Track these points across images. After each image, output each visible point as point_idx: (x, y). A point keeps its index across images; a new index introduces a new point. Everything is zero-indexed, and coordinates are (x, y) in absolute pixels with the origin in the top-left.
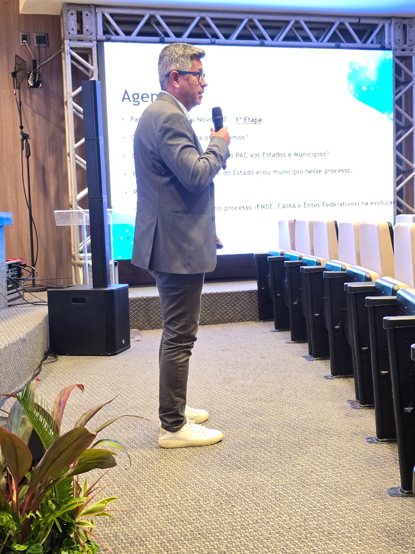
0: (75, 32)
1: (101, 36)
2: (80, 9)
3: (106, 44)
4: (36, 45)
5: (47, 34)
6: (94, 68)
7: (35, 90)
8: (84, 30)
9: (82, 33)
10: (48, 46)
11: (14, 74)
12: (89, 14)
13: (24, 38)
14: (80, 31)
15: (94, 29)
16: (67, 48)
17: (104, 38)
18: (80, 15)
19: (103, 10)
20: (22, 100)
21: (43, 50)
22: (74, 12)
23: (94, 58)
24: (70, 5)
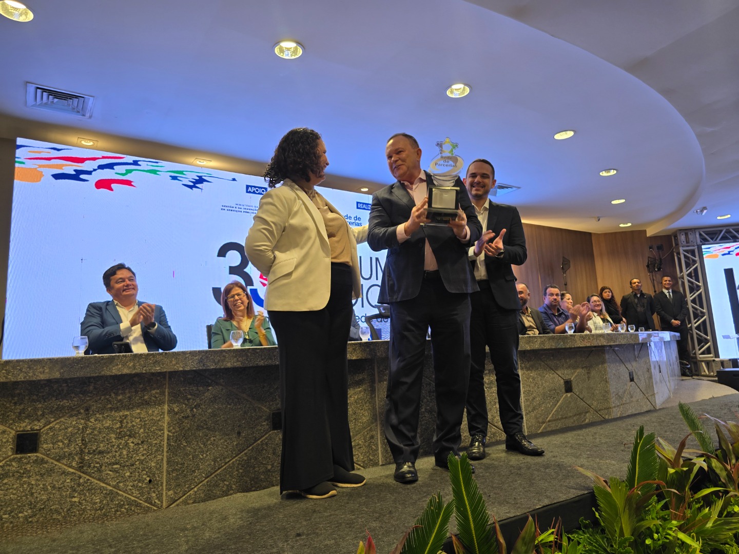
0: (685, 243)
1: (699, 241)
2: (686, 231)
3: (703, 247)
4: (657, 250)
5: (662, 245)
6: (697, 259)
7: (658, 272)
8: (690, 241)
9: (689, 243)
10: (663, 250)
11: (647, 266)
12: (692, 233)
13: (650, 248)
15: (695, 240)
16: (681, 251)
17: (701, 243)
18: (686, 234)
19: (699, 230)
20: (654, 278)
21: (661, 252)
22: (684, 233)
23: (697, 254)
24: (681, 230)
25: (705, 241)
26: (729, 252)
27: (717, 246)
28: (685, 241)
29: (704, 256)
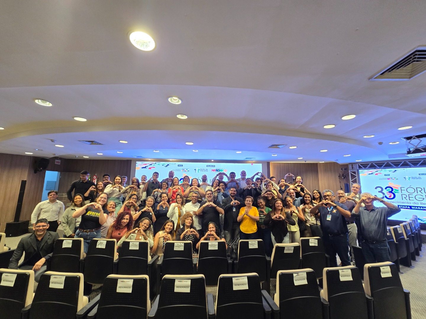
1: (358, 168)
3: (360, 170)
4: (344, 170)
6: (357, 175)
11: (339, 176)
12: (355, 165)
13: (341, 169)
14: (353, 168)
15: (356, 168)
16: (350, 171)
18: (352, 165)
19: (358, 163)
23: (356, 173)
24: (350, 163)
25: (360, 167)
26: (372, 173)
27: (366, 171)
28: (351, 168)
29: (360, 175)
